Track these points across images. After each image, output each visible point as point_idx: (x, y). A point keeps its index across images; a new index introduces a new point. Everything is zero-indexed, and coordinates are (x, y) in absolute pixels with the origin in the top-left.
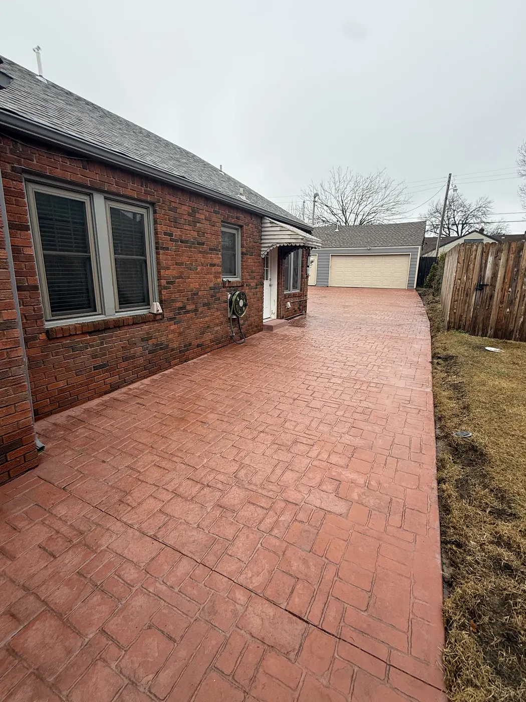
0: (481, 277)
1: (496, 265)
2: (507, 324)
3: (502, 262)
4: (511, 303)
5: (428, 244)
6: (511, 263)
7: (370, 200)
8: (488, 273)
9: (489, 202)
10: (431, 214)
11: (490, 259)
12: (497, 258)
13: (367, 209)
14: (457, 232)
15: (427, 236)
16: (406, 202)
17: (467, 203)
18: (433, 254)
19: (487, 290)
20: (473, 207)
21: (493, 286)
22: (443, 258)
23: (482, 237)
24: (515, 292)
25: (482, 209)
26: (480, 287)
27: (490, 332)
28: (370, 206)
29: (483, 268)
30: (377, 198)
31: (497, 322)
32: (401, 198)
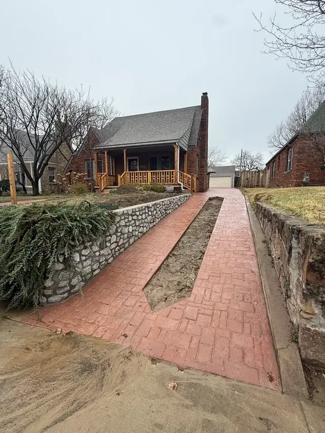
2: (252, 185)
4: (252, 181)
5: (236, 173)
8: (248, 177)
10: (236, 160)
14: (249, 168)
15: (235, 170)
16: (228, 157)
17: (252, 155)
18: (239, 176)
20: (255, 157)
22: (241, 177)
24: (252, 179)
26: (247, 179)
27: (250, 187)
32: (225, 156)
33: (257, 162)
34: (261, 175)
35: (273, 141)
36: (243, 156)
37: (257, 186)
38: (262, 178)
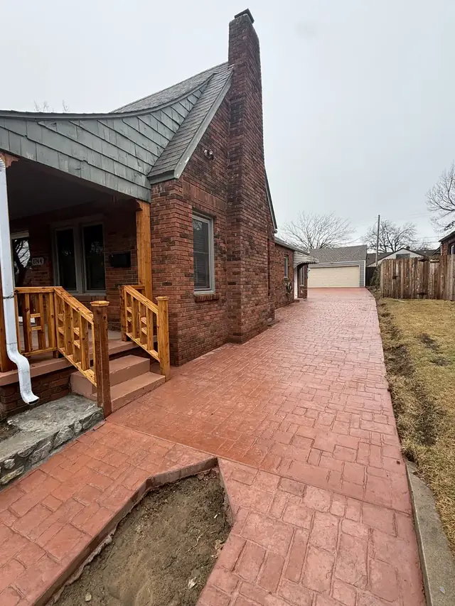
0: (394, 273)
1: (400, 268)
2: (408, 292)
3: (402, 267)
4: (408, 283)
5: (370, 258)
6: (405, 267)
7: (327, 231)
8: (397, 271)
9: (414, 226)
10: (370, 236)
11: (397, 265)
12: (399, 265)
13: (325, 237)
14: (392, 248)
15: (368, 252)
16: (353, 232)
17: (396, 227)
18: (374, 265)
19: (398, 278)
20: (402, 230)
21: (400, 276)
22: (379, 267)
23: (408, 252)
24: (409, 278)
25: (409, 231)
26: (395, 277)
27: (402, 297)
28: (327, 235)
29: (394, 269)
30: (332, 230)
31: (404, 292)
32: (347, 229)
33: (406, 237)
34: (433, 267)
35: (436, 199)
36: (382, 229)
37: (423, 295)
38: (436, 275)
